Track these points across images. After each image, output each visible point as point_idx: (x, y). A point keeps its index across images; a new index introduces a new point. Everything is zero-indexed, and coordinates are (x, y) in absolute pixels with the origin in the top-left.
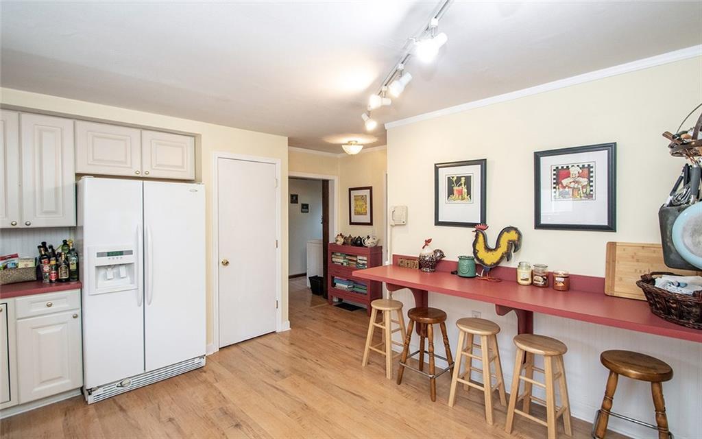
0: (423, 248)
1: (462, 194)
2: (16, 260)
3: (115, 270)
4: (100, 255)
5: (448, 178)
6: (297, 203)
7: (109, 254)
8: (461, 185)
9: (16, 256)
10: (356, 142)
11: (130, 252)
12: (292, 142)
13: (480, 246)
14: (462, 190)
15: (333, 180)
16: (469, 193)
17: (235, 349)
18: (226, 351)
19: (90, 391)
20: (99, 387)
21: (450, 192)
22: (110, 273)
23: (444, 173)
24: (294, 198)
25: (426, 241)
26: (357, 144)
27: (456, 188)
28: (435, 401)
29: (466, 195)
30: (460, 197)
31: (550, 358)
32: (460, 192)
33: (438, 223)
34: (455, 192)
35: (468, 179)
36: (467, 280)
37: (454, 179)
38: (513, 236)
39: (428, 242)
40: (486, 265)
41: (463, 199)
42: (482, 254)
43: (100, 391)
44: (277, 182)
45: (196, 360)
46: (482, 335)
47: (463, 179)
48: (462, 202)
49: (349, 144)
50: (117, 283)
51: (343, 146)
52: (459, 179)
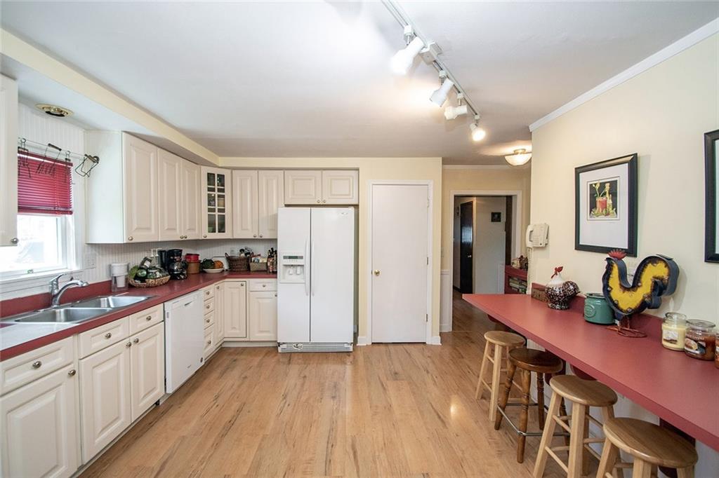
0: (552, 277)
1: (606, 208)
2: (259, 258)
3: (295, 269)
4: (285, 257)
5: (591, 185)
6: (500, 221)
7: (290, 257)
8: (605, 194)
9: (259, 255)
10: (525, 150)
11: (302, 258)
12: (446, 161)
13: (614, 281)
14: (606, 201)
15: (516, 196)
16: (615, 205)
17: (382, 347)
18: (376, 347)
19: (279, 344)
20: (284, 343)
21: (593, 205)
22: (291, 270)
23: (587, 179)
24: (496, 216)
25: (556, 269)
26: (524, 152)
27: (599, 199)
28: (521, 463)
29: (611, 209)
30: (604, 212)
31: (641, 463)
32: (604, 205)
33: (579, 247)
34: (598, 205)
35: (614, 184)
36: (598, 329)
37: (597, 187)
38: (660, 270)
39: (559, 270)
40: (621, 310)
41: (607, 214)
42: (617, 294)
43: (285, 346)
44: (428, 203)
45: (345, 345)
46: (576, 402)
47: (607, 185)
48: (607, 218)
49: (515, 153)
50: (294, 278)
51: (506, 157)
52: (603, 185)
